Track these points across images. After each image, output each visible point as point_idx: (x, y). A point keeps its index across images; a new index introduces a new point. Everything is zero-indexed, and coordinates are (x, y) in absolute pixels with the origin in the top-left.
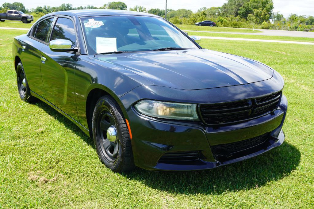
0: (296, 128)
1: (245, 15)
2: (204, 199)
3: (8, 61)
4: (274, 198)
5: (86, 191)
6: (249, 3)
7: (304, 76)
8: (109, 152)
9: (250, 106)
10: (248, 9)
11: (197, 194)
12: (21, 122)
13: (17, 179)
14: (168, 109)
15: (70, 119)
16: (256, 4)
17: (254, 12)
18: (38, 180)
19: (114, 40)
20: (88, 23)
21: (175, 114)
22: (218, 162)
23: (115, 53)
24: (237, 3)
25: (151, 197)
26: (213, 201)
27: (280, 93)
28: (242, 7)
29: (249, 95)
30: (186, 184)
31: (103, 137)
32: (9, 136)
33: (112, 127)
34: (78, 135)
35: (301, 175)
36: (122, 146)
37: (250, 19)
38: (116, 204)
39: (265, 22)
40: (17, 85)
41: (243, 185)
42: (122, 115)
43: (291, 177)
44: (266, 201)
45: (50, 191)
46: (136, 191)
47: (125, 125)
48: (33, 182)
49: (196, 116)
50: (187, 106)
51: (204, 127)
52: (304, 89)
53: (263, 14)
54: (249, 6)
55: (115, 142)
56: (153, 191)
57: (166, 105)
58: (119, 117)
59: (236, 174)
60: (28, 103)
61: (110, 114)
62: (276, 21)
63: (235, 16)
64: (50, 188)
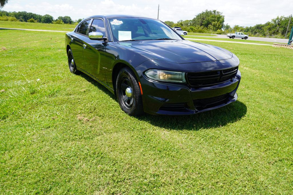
0: (243, 92)
1: (207, 25)
2: (188, 133)
3: (63, 50)
4: (232, 133)
5: (113, 126)
6: (209, 17)
7: (245, 62)
8: (127, 103)
9: (219, 75)
10: (209, 21)
11: (183, 130)
12: (71, 86)
13: (70, 119)
14: (167, 75)
15: (102, 84)
16: (214, 19)
17: (212, 24)
18: (83, 120)
19: (129, 33)
20: (113, 22)
21: (171, 79)
22: (197, 110)
23: (130, 40)
24: (202, 18)
25: (154, 131)
26: (193, 134)
27: (237, 68)
28: (205, 20)
29: (216, 68)
30: (176, 124)
31: (123, 94)
32: (64, 94)
33: (129, 88)
34: (107, 93)
35: (248, 120)
36: (136, 99)
37: (209, 28)
38: (132, 135)
39: (219, 30)
40: (68, 64)
41: (212, 125)
42: (136, 79)
43: (241, 121)
44: (227, 135)
45: (91, 126)
46: (145, 127)
47: (138, 86)
48: (80, 120)
49: (184, 80)
50: (179, 74)
51: (190, 87)
52: (245, 70)
53: (218, 25)
54: (209, 20)
55: (131, 97)
56: (155, 127)
57: (165, 72)
58: (134, 81)
59: (207, 118)
60: (75, 75)
61: (128, 79)
62: (226, 29)
63: (201, 26)
64: (91, 124)
